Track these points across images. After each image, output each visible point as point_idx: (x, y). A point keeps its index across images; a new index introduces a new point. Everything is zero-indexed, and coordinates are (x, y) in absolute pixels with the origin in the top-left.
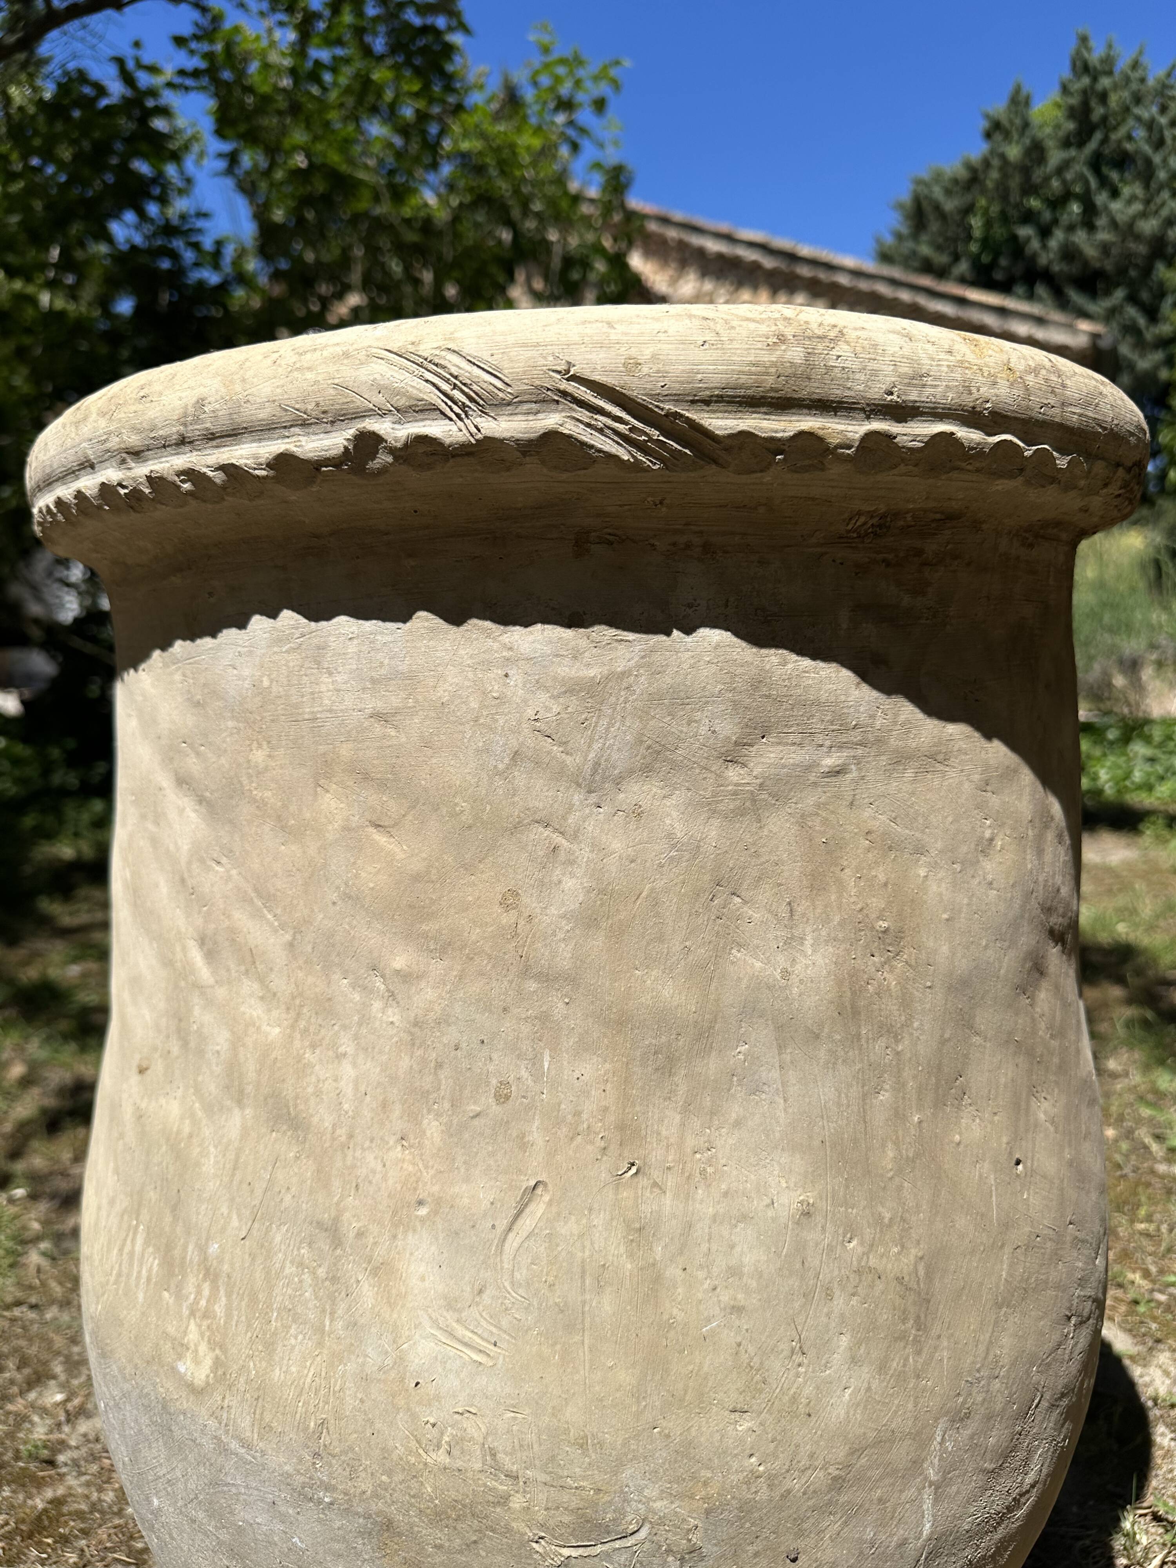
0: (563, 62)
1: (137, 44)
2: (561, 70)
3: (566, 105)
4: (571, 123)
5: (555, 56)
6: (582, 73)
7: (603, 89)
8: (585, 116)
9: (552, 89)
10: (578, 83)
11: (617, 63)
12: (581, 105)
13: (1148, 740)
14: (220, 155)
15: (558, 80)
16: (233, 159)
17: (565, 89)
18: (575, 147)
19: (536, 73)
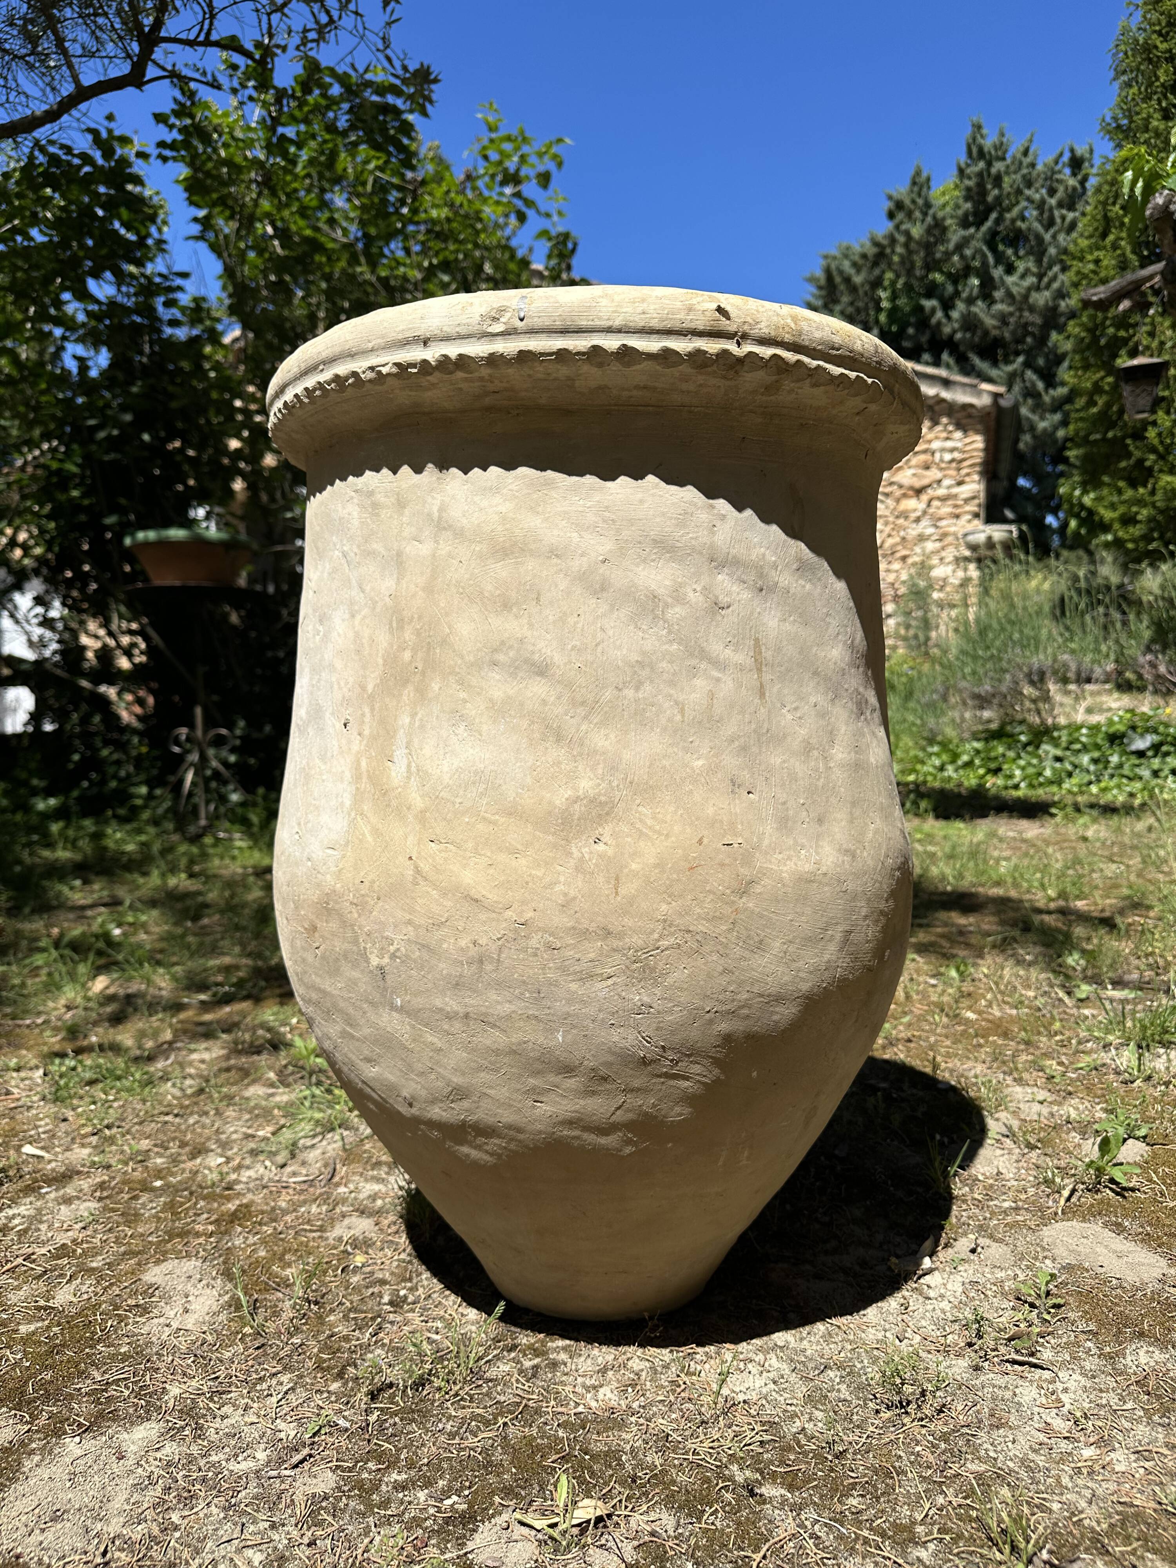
0: (509, 139)
1: (110, 118)
2: (507, 146)
3: (513, 179)
4: (518, 195)
5: (502, 133)
6: (526, 149)
7: (547, 164)
8: (530, 189)
9: (500, 163)
10: (523, 159)
11: (560, 140)
12: (528, 178)
13: (1055, 743)
14: (196, 220)
15: (504, 155)
16: (206, 223)
17: (512, 164)
18: (522, 218)
19: (484, 148)
